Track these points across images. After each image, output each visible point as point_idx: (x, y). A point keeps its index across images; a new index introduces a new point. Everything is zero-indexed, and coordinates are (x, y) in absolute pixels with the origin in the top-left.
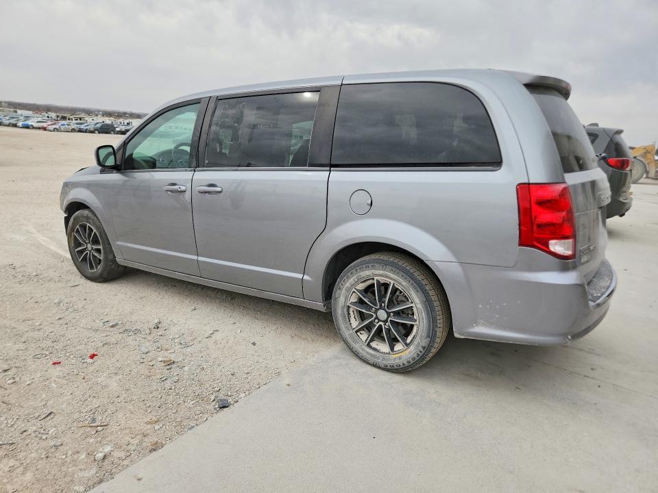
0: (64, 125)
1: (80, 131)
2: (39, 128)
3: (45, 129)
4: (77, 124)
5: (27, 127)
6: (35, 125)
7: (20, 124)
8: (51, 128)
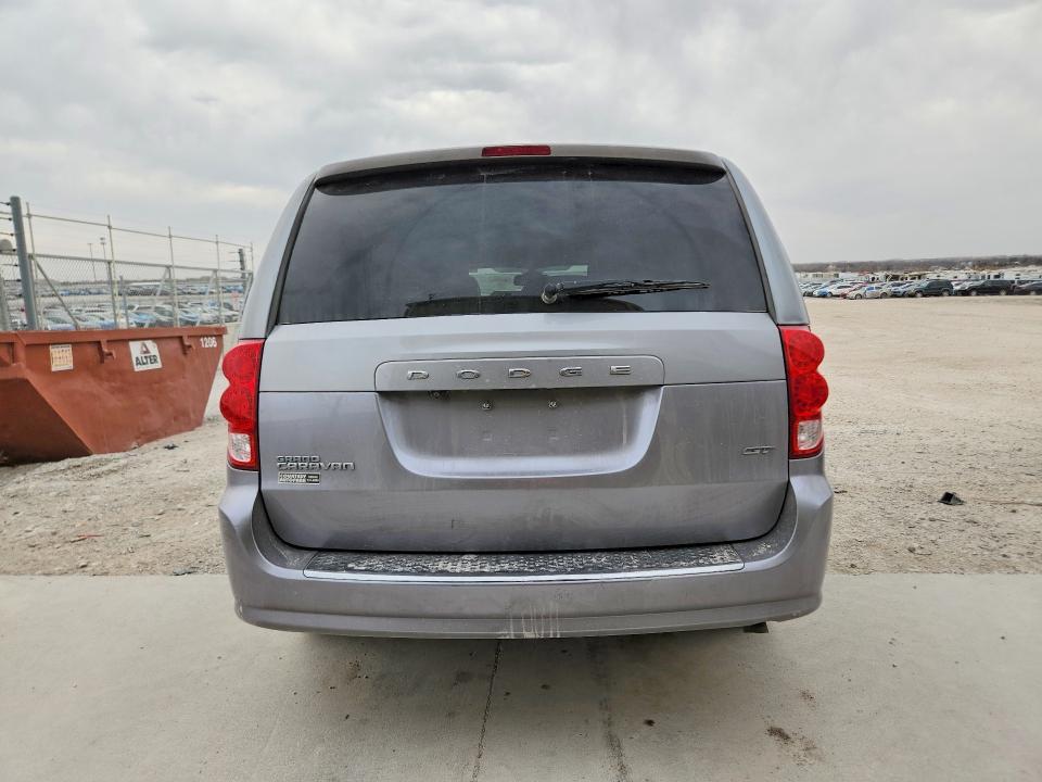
0: (872, 288)
1: (895, 295)
2: (838, 296)
3: (844, 296)
4: (893, 286)
5: (823, 296)
6: (835, 292)
7: (816, 293)
8: (853, 294)
